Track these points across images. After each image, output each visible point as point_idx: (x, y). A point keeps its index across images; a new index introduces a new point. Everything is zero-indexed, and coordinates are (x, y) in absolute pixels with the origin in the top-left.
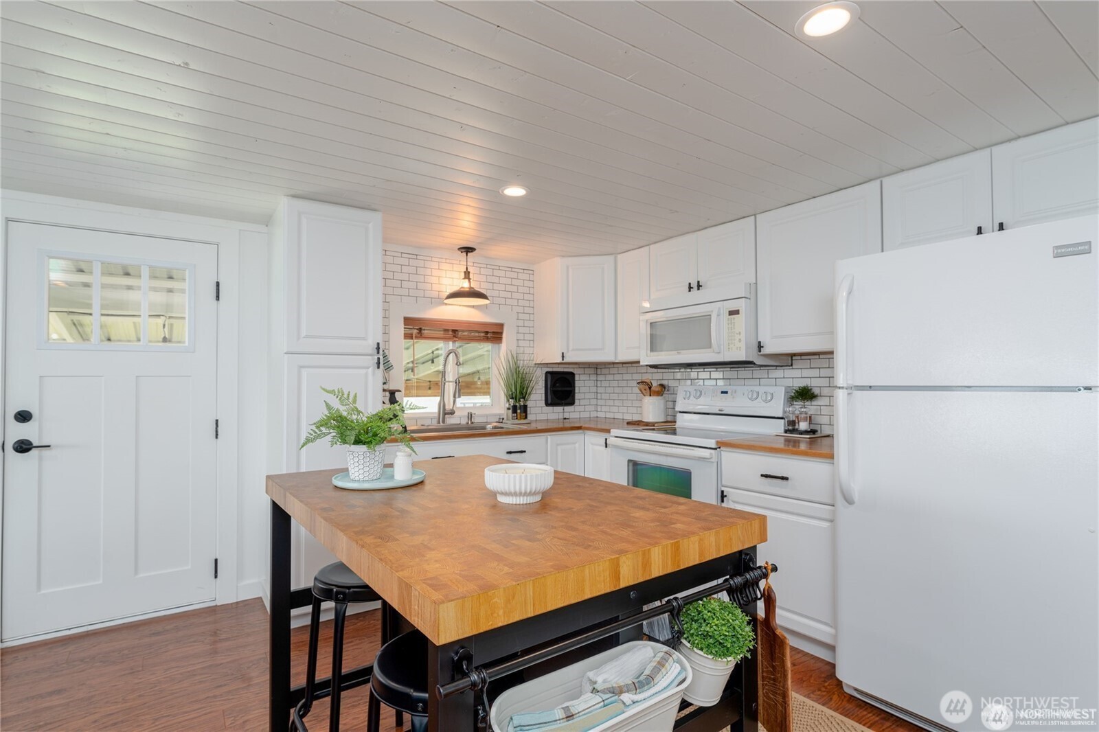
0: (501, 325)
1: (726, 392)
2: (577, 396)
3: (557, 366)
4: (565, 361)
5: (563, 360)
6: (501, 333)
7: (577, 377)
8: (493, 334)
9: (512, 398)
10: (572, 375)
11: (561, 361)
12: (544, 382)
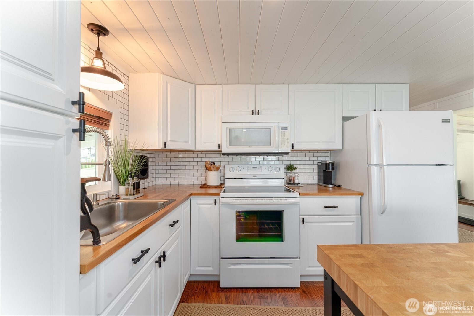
0: (110, 114)
1: (256, 168)
2: (149, 172)
6: (110, 121)
7: (149, 160)
8: (103, 121)
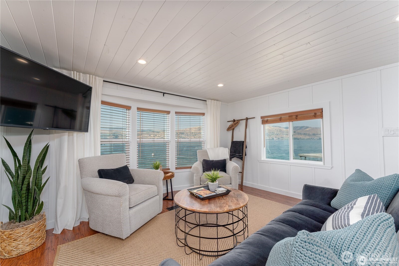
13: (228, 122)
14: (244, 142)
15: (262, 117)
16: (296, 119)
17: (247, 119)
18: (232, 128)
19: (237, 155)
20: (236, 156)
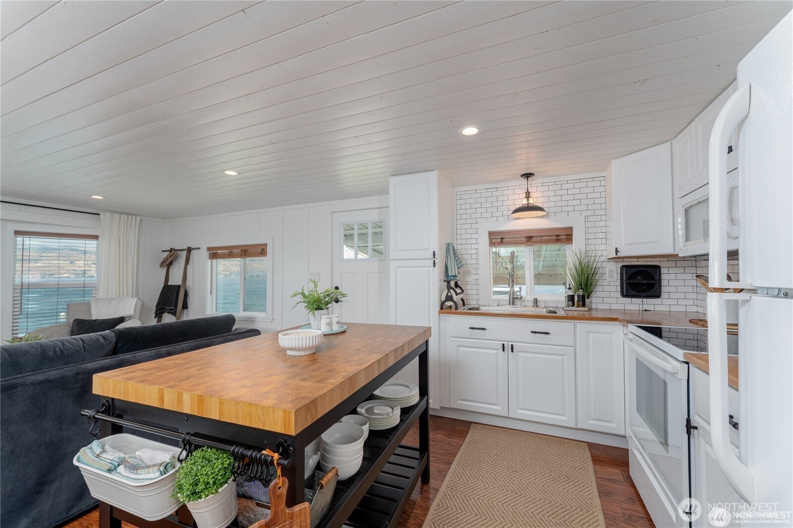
0: (571, 229)
2: (663, 289)
3: (636, 260)
4: (619, 255)
5: (617, 254)
6: (572, 235)
7: (663, 271)
8: (564, 236)
9: (582, 289)
10: (658, 268)
11: (615, 256)
12: (619, 275)
13: (163, 251)
14: (180, 286)
15: (209, 249)
16: (245, 254)
17: (189, 250)
18: (168, 264)
19: (167, 308)
20: (167, 310)
